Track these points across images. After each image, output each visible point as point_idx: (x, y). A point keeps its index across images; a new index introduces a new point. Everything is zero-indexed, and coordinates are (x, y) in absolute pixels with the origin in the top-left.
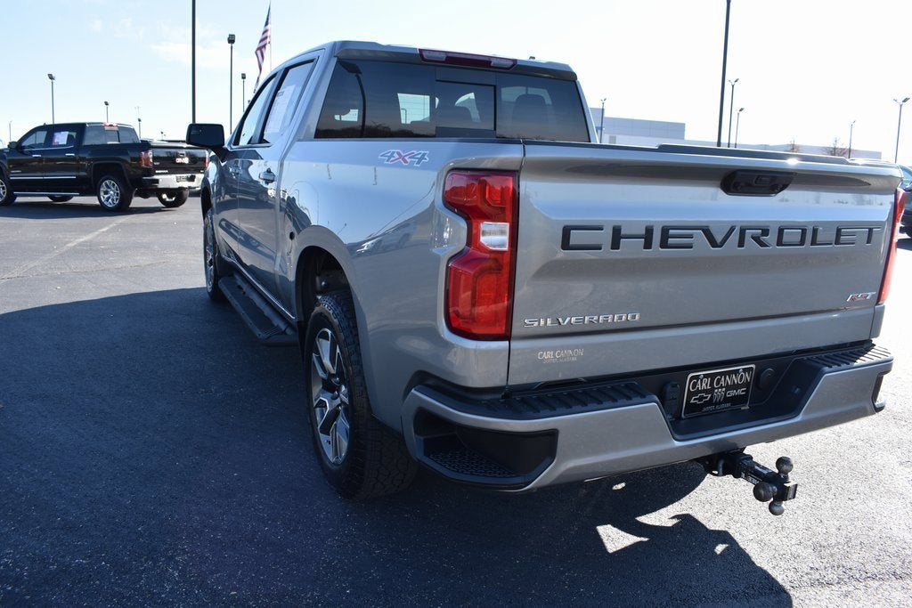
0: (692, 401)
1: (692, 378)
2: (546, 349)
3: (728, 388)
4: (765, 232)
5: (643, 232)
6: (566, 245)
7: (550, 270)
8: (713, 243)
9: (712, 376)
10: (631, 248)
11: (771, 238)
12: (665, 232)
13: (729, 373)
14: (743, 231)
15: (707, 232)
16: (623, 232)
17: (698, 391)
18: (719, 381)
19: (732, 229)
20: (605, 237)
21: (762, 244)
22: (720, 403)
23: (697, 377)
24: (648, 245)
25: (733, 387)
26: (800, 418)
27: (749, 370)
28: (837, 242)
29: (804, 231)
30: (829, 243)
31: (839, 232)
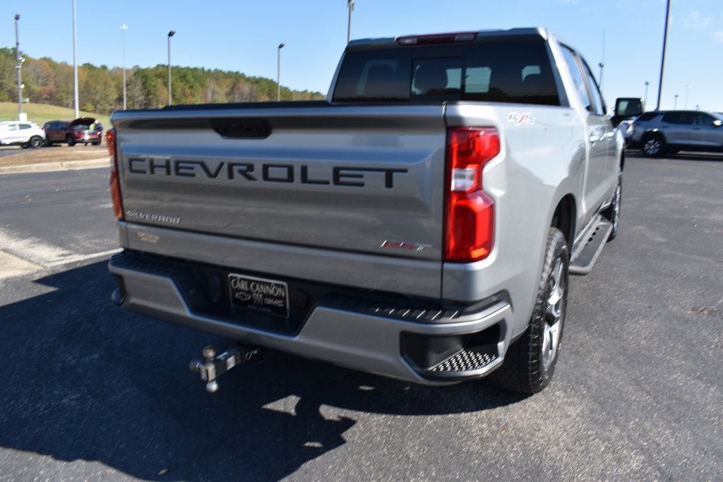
0: (236, 296)
1: (232, 278)
2: (142, 231)
3: (265, 295)
4: (251, 167)
5: (165, 164)
6: (131, 169)
8: (210, 175)
9: (250, 282)
10: (160, 173)
11: (257, 172)
13: (264, 284)
14: (231, 166)
15: (203, 165)
17: (238, 290)
18: (254, 287)
19: (222, 164)
20: (147, 166)
21: (250, 178)
22: (259, 306)
23: (236, 278)
24: (168, 173)
25: (271, 297)
26: (297, 339)
27: (282, 286)
28: (337, 182)
29: (291, 169)
30: (327, 183)
31: (336, 171)
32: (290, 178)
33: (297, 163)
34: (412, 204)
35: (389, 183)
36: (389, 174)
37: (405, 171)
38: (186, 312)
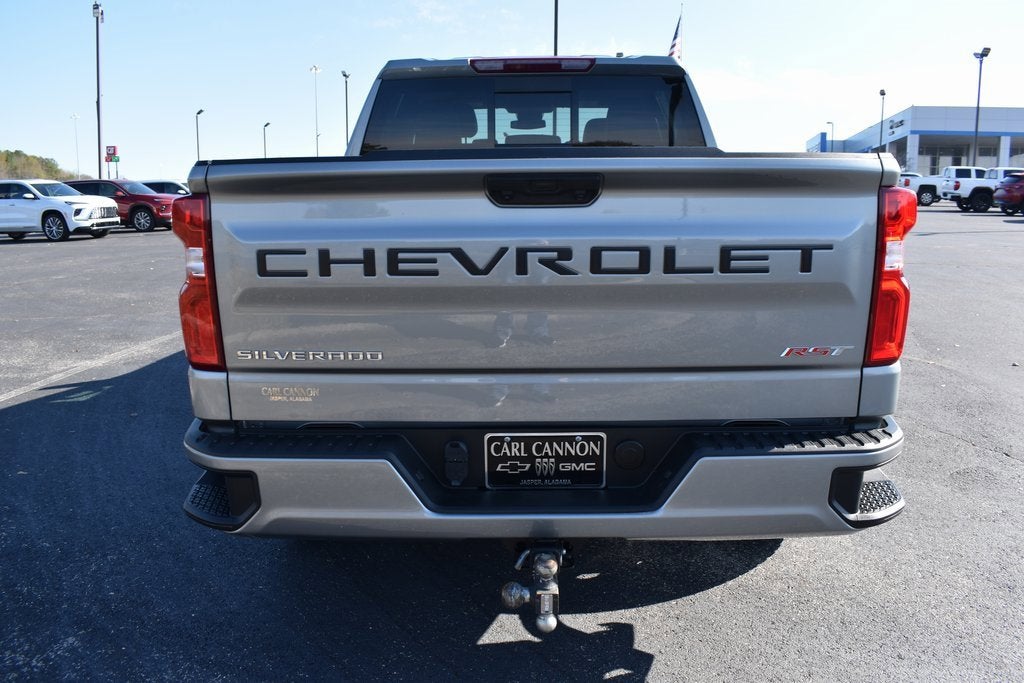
0: (498, 469)
1: (491, 440)
3: (559, 459)
4: (565, 253)
5: (360, 255)
6: (263, 270)
7: (250, 298)
8: (472, 268)
9: (529, 441)
10: (347, 276)
11: (580, 261)
12: (393, 255)
13: (559, 440)
14: (522, 254)
15: (459, 254)
16: (333, 256)
17: (505, 458)
18: (540, 449)
19: (503, 251)
20: (310, 262)
21: (565, 271)
22: (549, 476)
23: (501, 439)
24: (370, 270)
25: (569, 458)
26: (660, 513)
27: (596, 439)
28: (725, 267)
29: (645, 253)
30: (710, 271)
31: (726, 254)
32: (644, 267)
33: (657, 243)
34: (836, 292)
35: (806, 266)
36: (807, 254)
37: (830, 247)
38: (427, 514)
